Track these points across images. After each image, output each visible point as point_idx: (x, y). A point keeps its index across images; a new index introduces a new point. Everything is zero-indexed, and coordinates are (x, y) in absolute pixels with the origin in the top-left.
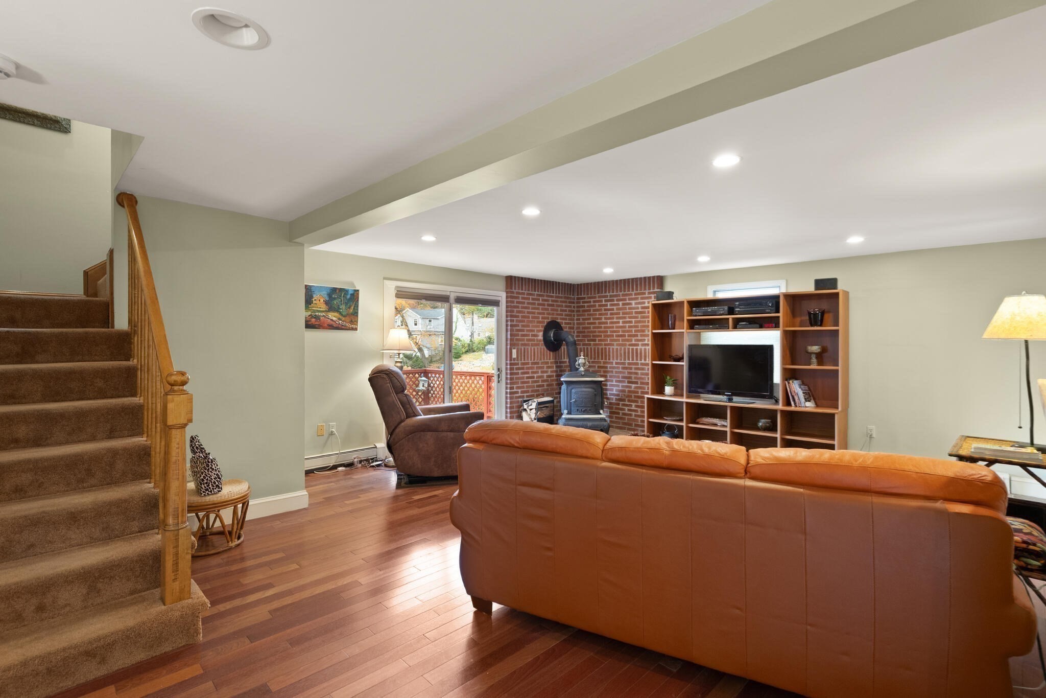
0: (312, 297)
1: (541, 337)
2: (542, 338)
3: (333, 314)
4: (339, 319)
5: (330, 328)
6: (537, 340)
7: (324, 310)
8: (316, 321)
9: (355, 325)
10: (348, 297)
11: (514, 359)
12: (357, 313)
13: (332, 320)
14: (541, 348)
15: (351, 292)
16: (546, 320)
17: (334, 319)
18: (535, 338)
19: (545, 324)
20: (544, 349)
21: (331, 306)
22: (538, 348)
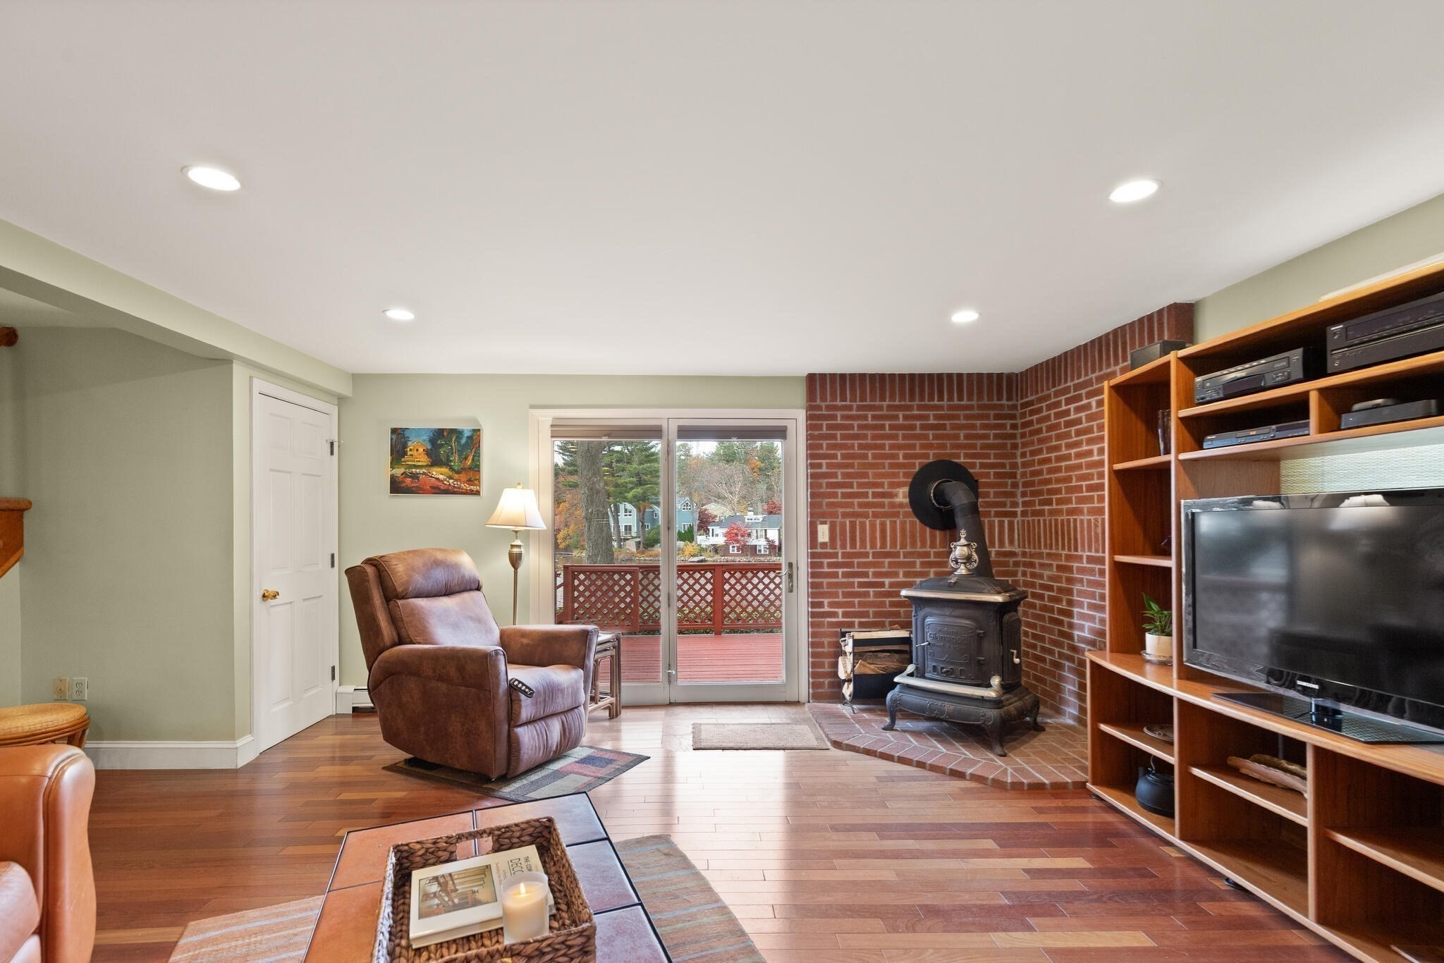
0: (405, 446)
1: (902, 495)
2: (907, 500)
3: (439, 469)
4: (450, 478)
5: (437, 491)
6: (892, 505)
7: (425, 464)
8: (412, 482)
9: (476, 485)
10: (463, 441)
11: (824, 545)
12: (478, 466)
13: (437, 479)
14: (903, 523)
15: (467, 434)
16: (917, 462)
17: (441, 477)
18: (886, 501)
19: (917, 469)
20: (913, 524)
21: (436, 460)
22: (893, 524)
